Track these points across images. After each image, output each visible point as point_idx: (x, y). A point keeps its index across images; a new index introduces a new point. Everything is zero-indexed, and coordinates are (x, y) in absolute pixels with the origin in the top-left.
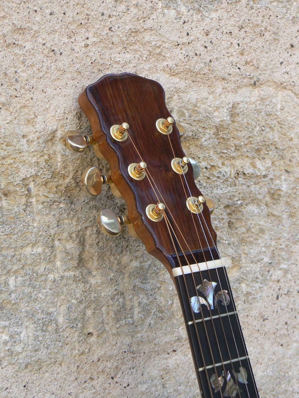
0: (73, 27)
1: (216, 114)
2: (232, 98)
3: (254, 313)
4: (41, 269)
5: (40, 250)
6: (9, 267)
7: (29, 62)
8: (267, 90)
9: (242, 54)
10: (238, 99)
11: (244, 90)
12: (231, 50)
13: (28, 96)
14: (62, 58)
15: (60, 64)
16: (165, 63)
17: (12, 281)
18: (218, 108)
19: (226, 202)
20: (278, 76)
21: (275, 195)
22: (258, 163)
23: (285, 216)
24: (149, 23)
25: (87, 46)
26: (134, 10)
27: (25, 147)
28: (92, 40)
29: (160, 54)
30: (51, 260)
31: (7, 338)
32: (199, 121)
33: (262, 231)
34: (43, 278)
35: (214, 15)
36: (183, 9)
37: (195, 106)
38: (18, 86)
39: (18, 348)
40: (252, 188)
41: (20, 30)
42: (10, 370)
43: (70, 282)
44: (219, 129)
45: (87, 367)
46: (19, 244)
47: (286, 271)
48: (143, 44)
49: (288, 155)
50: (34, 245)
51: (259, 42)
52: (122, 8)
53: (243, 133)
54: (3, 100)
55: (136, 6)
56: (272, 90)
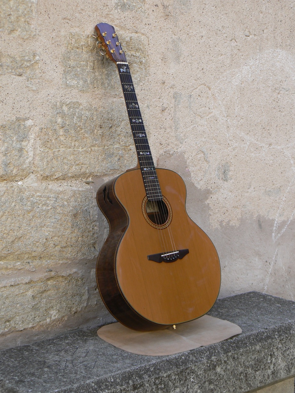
0: (94, 11)
1: (126, 38)
2: (130, 35)
4: (85, 68)
5: (85, 63)
6: (78, 66)
7: (84, 18)
8: (139, 35)
9: (133, 24)
10: (132, 36)
11: (134, 33)
12: (130, 23)
13: (83, 25)
14: (91, 18)
15: (91, 19)
16: (114, 23)
17: (78, 69)
18: (127, 37)
20: (142, 31)
21: (141, 62)
22: (137, 53)
23: (144, 69)
24: (111, 13)
25: (97, 16)
26: (107, 9)
27: (82, 38)
28: (98, 15)
29: (113, 21)
30: (87, 66)
31: (77, 83)
32: (122, 39)
33: (138, 71)
34: (85, 70)
35: (126, 13)
36: (119, 11)
37: (121, 35)
38: (81, 23)
39: (79, 86)
40: (135, 59)
41: (82, 10)
42: (77, 91)
43: (91, 73)
44: (127, 42)
45: (94, 95)
46: (80, 60)
47: (144, 84)
48: (110, 18)
49: (145, 53)
50: (84, 61)
51: (137, 22)
52: (105, 8)
53: (133, 44)
54: (78, 25)
55: (108, 8)
56: (141, 35)
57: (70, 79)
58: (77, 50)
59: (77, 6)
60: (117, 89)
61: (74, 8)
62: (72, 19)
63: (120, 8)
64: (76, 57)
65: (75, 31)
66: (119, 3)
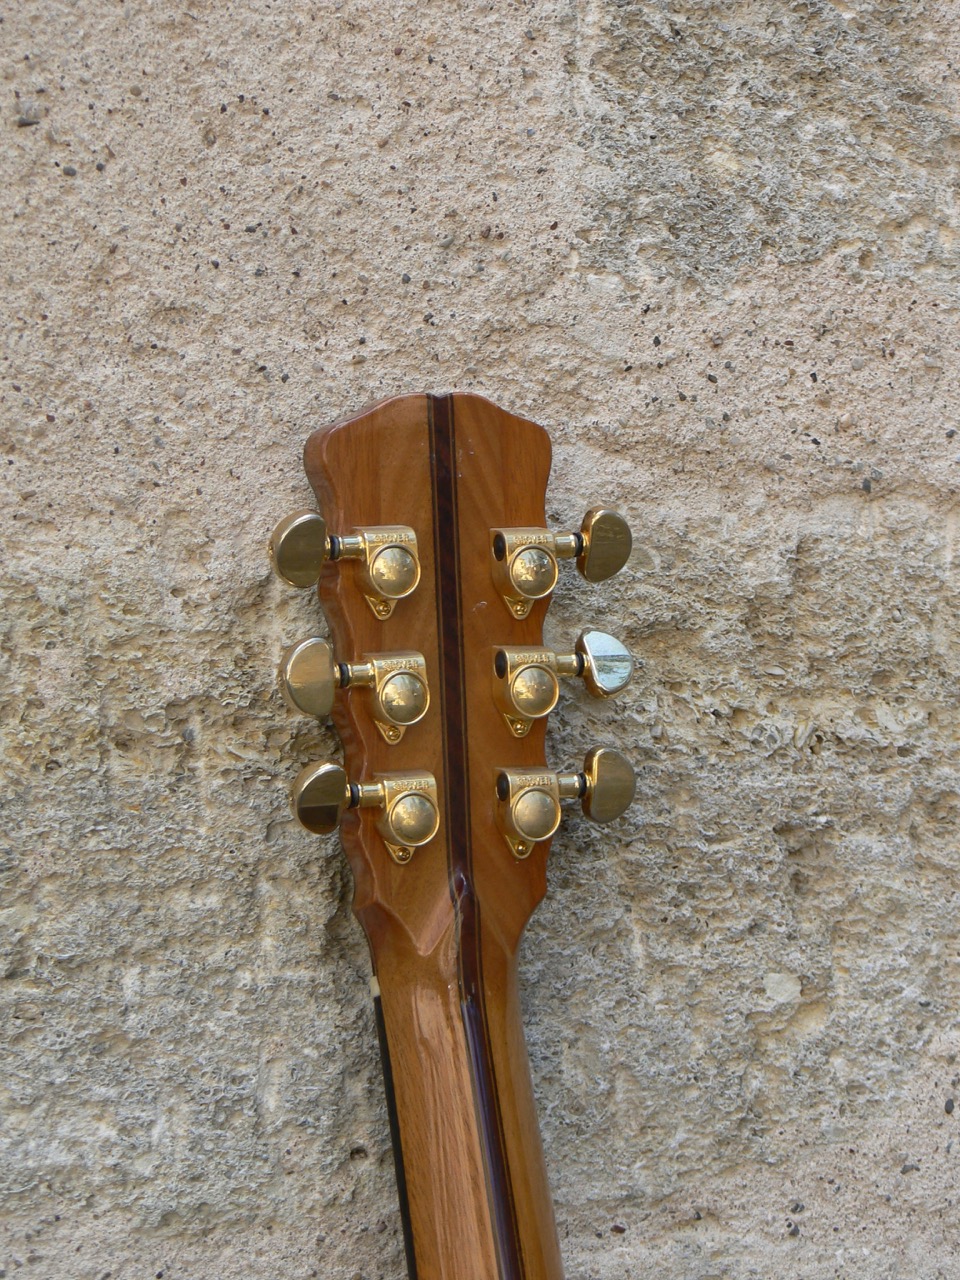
0: (322, 310)
1: (749, 565)
2: (795, 523)
3: (872, 1145)
4: (216, 955)
5: (214, 901)
6: (124, 939)
7: (193, 397)
8: (906, 508)
9: (824, 403)
10: (818, 528)
11: (834, 504)
12: (791, 391)
13: (189, 483)
14: (286, 390)
15: (282, 407)
16: (590, 419)
17: (130, 979)
18: (751, 550)
19: (781, 815)
20: (941, 470)
21: (939, 809)
22: (883, 712)
24: (542, 309)
25: (359, 361)
26: (496, 273)
27: (178, 620)
28: (375, 345)
29: (574, 392)
30: (248, 928)
31: (113, 1134)
32: (695, 582)
33: (897, 908)
34: (220, 980)
35: (737, 293)
36: (645, 274)
37: (683, 539)
38: (161, 458)
39: (143, 1167)
40: (865, 782)
41: (170, 312)
42: (117, 1225)
43: (300, 997)
44: (755, 608)
45: (345, 1245)
46: (154, 878)
48: (528, 365)
50: (197, 886)
51: (880, 373)
52: (464, 264)
53: (834, 625)
54: (118, 490)
55: (504, 261)
56: (922, 510)
57: (30, 1108)
58: (116, 764)
59: (99, 276)
60: (643, 1129)
61: (58, 306)
62: (40, 433)
63: (660, 248)
64: (92, 843)
65: (73, 564)
66: (638, 189)
